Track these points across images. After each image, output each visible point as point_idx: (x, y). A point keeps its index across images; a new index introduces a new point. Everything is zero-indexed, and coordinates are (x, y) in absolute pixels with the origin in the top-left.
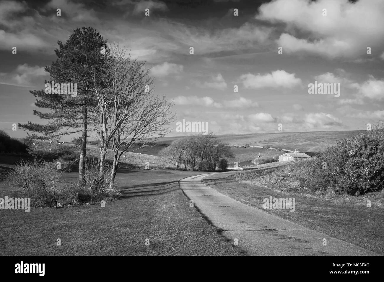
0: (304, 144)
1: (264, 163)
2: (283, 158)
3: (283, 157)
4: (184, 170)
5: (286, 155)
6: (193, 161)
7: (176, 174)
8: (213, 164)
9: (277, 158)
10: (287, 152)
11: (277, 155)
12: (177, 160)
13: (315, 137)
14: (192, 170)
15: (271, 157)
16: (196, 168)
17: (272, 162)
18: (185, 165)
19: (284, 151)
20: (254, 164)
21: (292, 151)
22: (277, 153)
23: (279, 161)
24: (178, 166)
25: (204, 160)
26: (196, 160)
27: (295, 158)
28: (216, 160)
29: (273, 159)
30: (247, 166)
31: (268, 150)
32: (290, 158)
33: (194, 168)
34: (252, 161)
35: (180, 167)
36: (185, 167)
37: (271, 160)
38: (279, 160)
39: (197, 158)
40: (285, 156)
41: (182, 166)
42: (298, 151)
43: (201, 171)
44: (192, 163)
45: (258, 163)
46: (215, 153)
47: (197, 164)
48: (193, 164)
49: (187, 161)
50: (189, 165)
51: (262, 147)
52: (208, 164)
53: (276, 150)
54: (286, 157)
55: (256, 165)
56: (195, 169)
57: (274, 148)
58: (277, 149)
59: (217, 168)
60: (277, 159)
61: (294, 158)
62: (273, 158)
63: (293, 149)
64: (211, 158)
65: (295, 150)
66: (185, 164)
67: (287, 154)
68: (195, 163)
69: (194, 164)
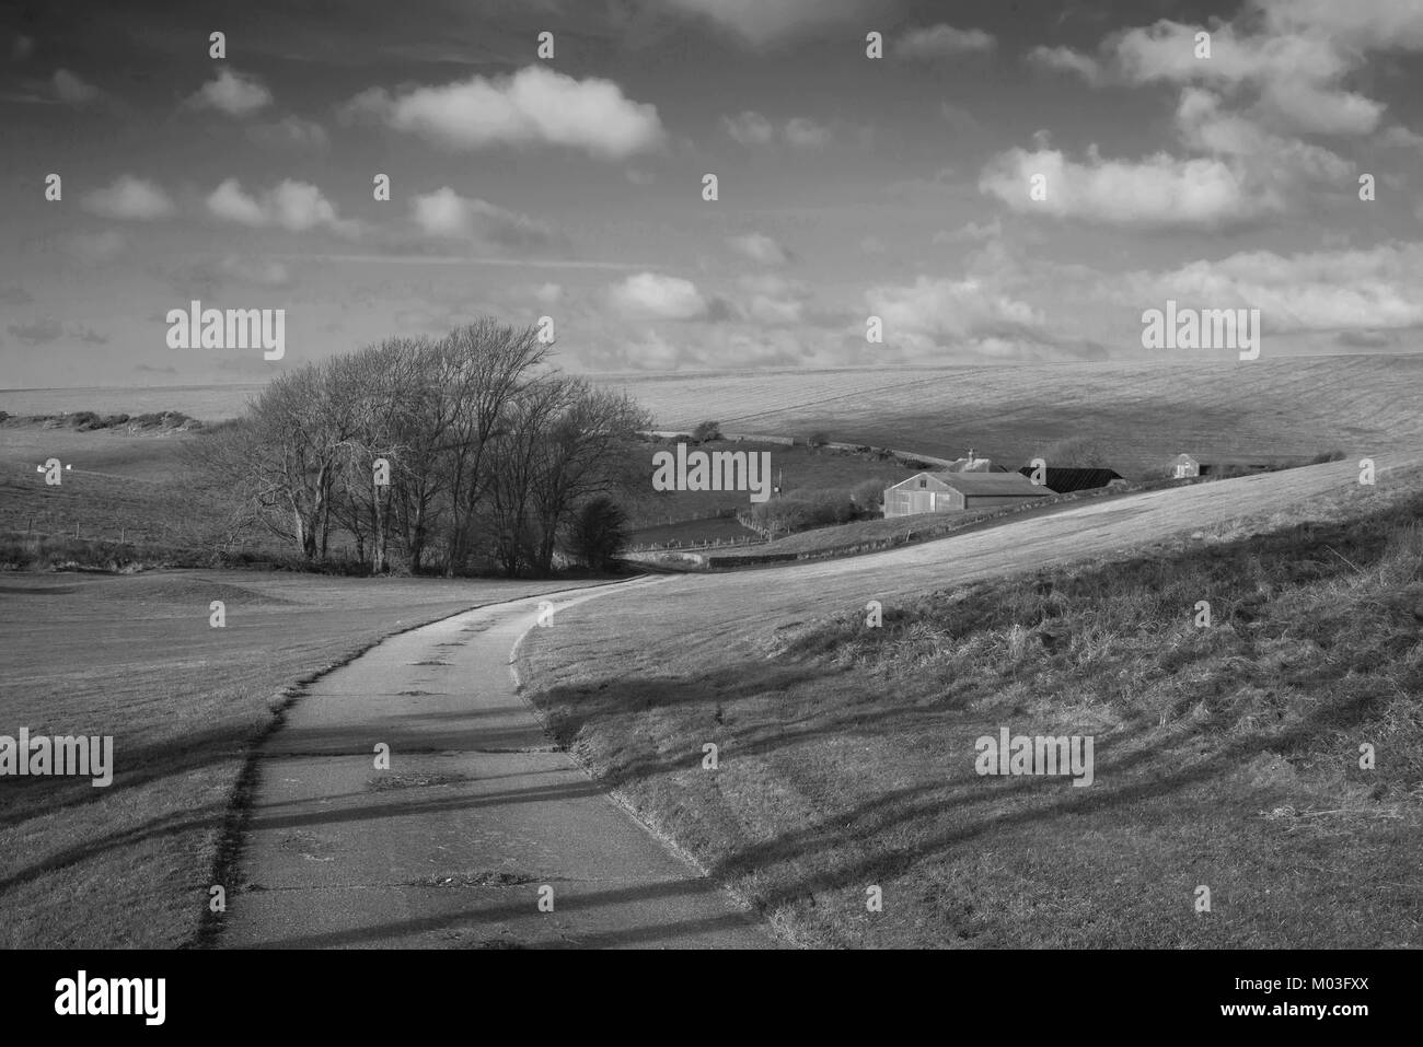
0: (1002, 425)
1: (805, 527)
2: (905, 499)
3: (909, 494)
4: (349, 573)
5: (923, 484)
6: (410, 512)
7: (287, 602)
8: (540, 529)
9: (875, 498)
10: (924, 467)
11: (874, 482)
12: (306, 508)
13: (1055, 389)
14: (407, 570)
15: (843, 491)
16: (427, 556)
17: (844, 522)
18: (362, 539)
19: (905, 462)
20: (751, 533)
21: (949, 463)
22: (868, 475)
23: (887, 516)
24: (309, 543)
25: (486, 507)
26: (432, 506)
27: (970, 499)
28: (555, 506)
29: (852, 505)
30: (716, 544)
31: (819, 453)
32: (947, 497)
33: (418, 558)
34: (739, 515)
35: (325, 548)
36: (361, 553)
37: (841, 511)
38: (883, 508)
39: (434, 490)
40: (917, 485)
41: (342, 542)
42: (979, 462)
43: (464, 573)
44: (406, 524)
45: (774, 526)
46: (552, 463)
47: (437, 533)
48: (412, 532)
49: (373, 510)
50: (386, 537)
51: (790, 441)
52: (509, 533)
53: (858, 458)
54: (923, 492)
55: (764, 540)
56: (423, 561)
57: (852, 446)
58: (867, 450)
59: (558, 559)
60: (871, 502)
61: (967, 496)
62: (853, 499)
63: (954, 452)
64: (522, 497)
65: (967, 457)
66: (355, 531)
67: (926, 474)
68: (425, 525)
69: (420, 529)
